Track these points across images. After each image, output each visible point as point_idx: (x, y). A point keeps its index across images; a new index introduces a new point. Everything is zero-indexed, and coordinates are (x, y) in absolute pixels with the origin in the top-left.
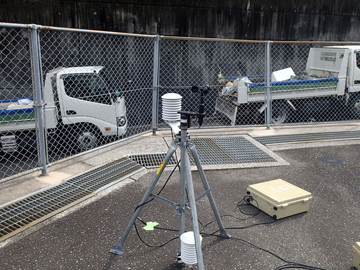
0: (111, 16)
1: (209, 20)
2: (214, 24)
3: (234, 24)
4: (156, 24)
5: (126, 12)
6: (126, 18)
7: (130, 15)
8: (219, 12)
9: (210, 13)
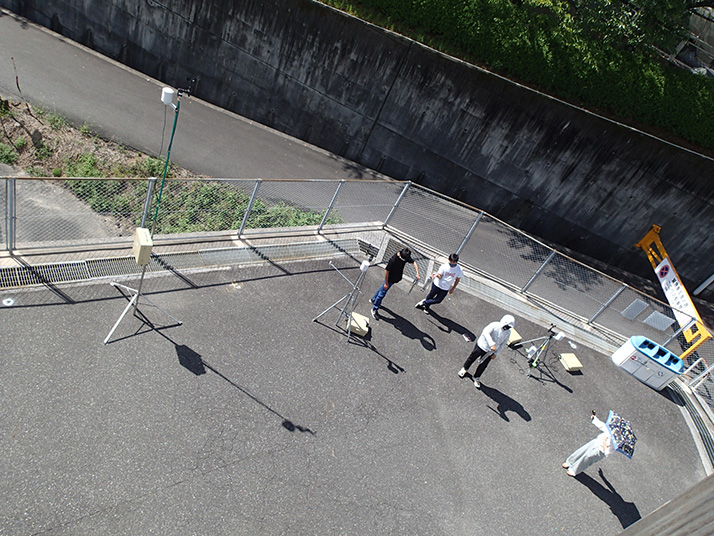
0: (432, 75)
1: (520, 121)
2: (522, 126)
4: (468, 101)
5: (446, 78)
6: (443, 84)
7: (449, 82)
9: (523, 115)
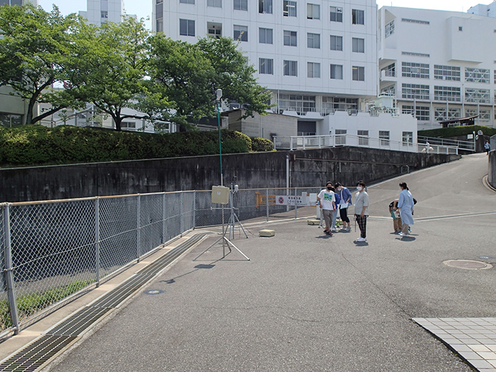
0: (119, 175)
1: (177, 176)
2: (179, 177)
3: (191, 177)
6: (128, 176)
8: (182, 171)
9: (177, 172)
